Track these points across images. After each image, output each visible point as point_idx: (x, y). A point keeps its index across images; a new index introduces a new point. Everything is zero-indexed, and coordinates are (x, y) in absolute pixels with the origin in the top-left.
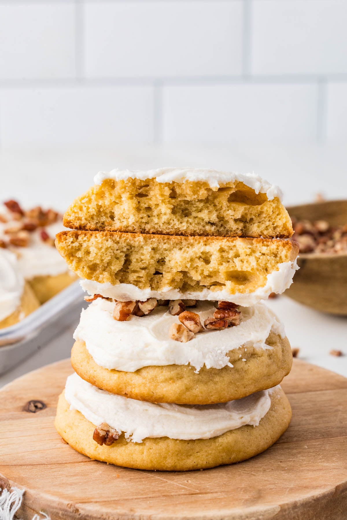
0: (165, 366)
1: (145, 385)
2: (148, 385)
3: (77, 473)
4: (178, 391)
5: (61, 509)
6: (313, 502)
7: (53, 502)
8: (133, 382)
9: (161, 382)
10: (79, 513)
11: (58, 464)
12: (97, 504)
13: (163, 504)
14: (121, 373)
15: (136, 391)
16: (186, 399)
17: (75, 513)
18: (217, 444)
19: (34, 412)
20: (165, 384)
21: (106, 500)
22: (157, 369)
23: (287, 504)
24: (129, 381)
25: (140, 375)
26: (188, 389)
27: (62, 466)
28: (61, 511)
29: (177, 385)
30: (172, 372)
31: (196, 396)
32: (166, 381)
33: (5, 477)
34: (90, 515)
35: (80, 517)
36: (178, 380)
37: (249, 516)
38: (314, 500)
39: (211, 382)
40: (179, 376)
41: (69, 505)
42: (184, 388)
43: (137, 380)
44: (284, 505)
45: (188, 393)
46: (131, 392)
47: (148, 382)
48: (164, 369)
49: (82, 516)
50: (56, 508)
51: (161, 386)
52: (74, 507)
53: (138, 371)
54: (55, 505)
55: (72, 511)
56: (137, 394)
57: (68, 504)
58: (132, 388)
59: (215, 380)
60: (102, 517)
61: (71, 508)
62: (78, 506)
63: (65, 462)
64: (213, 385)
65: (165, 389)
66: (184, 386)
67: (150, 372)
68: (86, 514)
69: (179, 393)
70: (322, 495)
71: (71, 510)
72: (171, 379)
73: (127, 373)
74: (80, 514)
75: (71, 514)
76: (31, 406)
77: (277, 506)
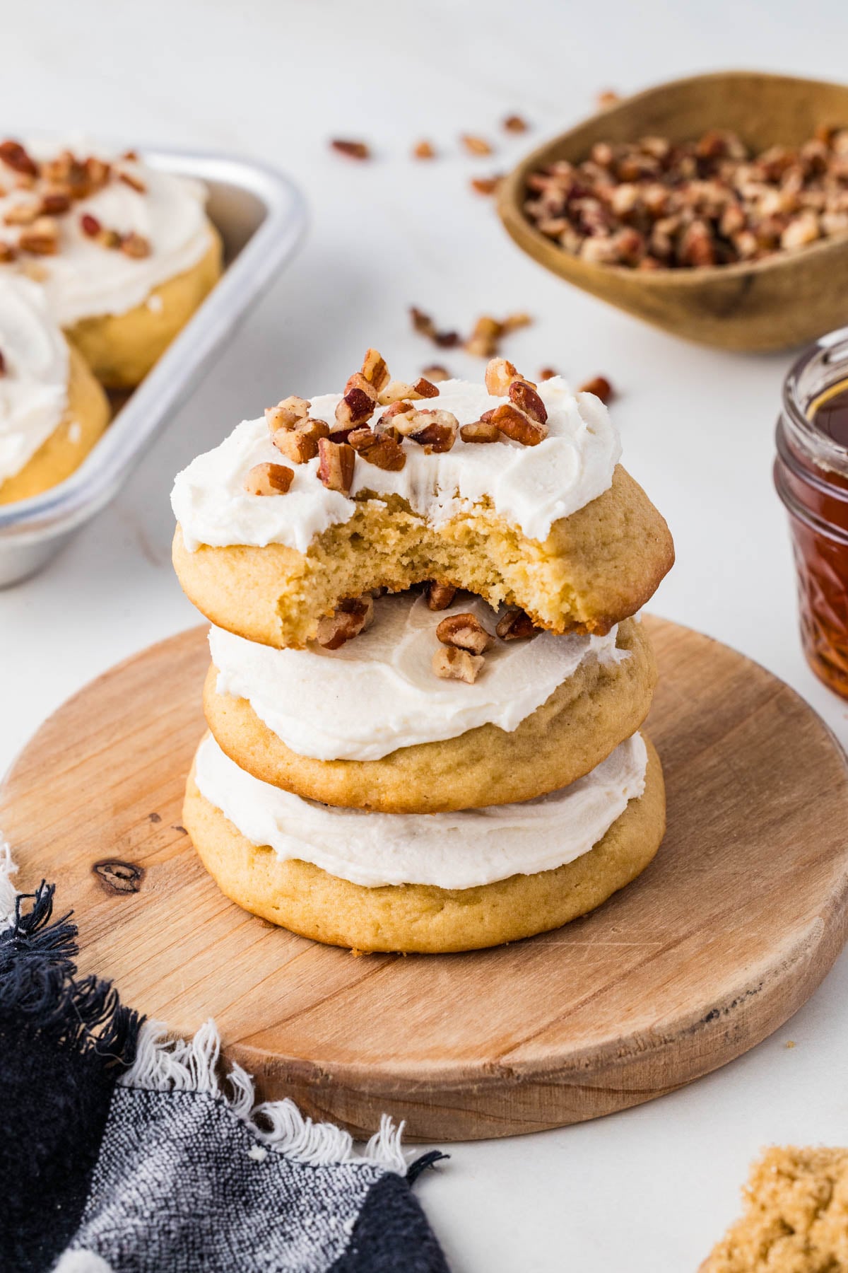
0: (443, 742)
1: (407, 784)
2: (415, 783)
4: (478, 787)
5: (474, 1081)
7: (450, 1072)
8: (380, 781)
9: (440, 774)
10: (516, 1075)
11: (347, 988)
12: (534, 1044)
13: (640, 996)
14: (351, 765)
15: (390, 797)
16: (494, 799)
17: (508, 1077)
18: (605, 858)
19: (136, 890)
20: (449, 777)
22: (427, 749)
23: (827, 907)
24: (372, 780)
25: (392, 765)
26: (497, 779)
28: (476, 1084)
29: (474, 774)
30: (460, 751)
31: (514, 789)
32: (449, 770)
34: (540, 1071)
35: (520, 1081)
36: (473, 764)
39: (537, 755)
40: (475, 756)
41: (488, 1067)
42: (488, 778)
43: (388, 776)
44: (823, 912)
45: (498, 787)
46: (379, 801)
47: (412, 778)
48: (443, 746)
49: (525, 1079)
50: (462, 1082)
51: (441, 781)
52: (501, 1067)
53: (388, 759)
54: (457, 1077)
55: (499, 1076)
56: (392, 804)
57: (484, 1066)
58: (379, 794)
59: (544, 750)
60: (565, 1066)
61: (496, 1072)
62: (505, 1060)
64: (542, 761)
65: (451, 787)
66: (488, 774)
67: (413, 757)
68: (531, 1072)
69: (481, 791)
71: (497, 1074)
72: (459, 764)
73: (362, 763)
74: (518, 1078)
75: (500, 1083)
76: (108, 879)
77: (817, 918)
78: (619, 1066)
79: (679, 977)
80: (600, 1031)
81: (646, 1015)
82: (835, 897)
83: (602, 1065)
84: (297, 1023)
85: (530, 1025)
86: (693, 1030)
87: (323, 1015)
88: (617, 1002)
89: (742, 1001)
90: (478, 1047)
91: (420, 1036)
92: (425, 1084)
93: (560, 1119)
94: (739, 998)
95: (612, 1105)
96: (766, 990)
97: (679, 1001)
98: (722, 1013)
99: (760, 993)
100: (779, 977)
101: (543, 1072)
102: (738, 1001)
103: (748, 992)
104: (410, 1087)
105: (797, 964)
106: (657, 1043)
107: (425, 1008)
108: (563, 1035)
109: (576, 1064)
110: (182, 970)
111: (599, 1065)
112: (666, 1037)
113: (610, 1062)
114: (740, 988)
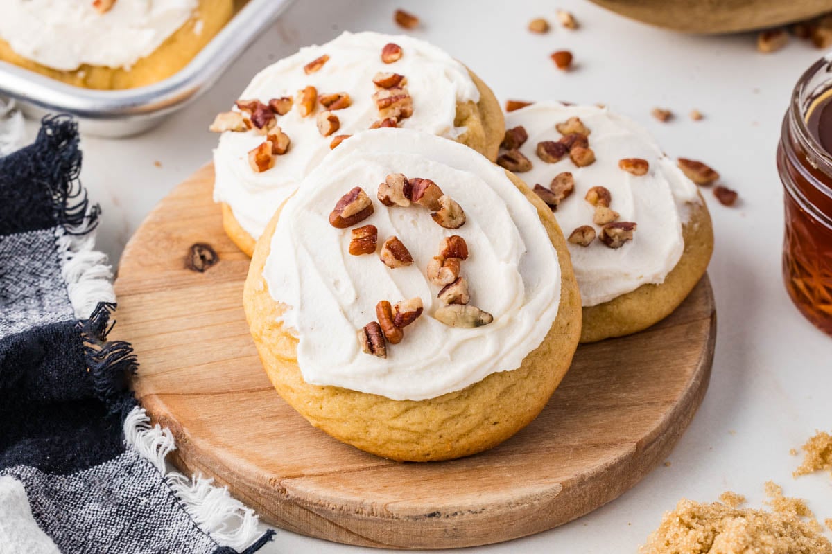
3: (277, 412)
5: (261, 485)
6: (606, 472)
7: (250, 473)
10: (287, 494)
11: (248, 391)
12: (311, 480)
13: (402, 481)
17: (282, 493)
19: (202, 271)
21: (322, 470)
23: (571, 480)
27: (254, 396)
28: (262, 488)
33: (176, 421)
34: (302, 498)
35: (288, 499)
37: (519, 502)
38: (608, 469)
41: (273, 481)
44: (567, 482)
49: (291, 499)
50: (254, 483)
52: (280, 484)
54: (252, 478)
55: (276, 490)
57: (271, 479)
60: (319, 503)
61: (276, 486)
62: (285, 483)
63: (257, 387)
68: (296, 497)
70: (617, 460)
71: (276, 488)
74: (287, 496)
75: (275, 494)
76: (195, 256)
77: (558, 484)
78: (355, 518)
79: (436, 481)
80: (356, 492)
81: (392, 495)
82: (584, 476)
83: (343, 513)
84: (199, 399)
85: (323, 467)
86: (416, 518)
87: (219, 401)
88: (385, 478)
89: (463, 514)
90: (279, 465)
91: (256, 442)
92: (233, 473)
93: (313, 533)
94: (461, 512)
95: (350, 540)
96: (485, 514)
97: (419, 496)
98: (442, 516)
99: (479, 515)
100: (500, 510)
101: (304, 500)
102: (459, 514)
103: (469, 511)
104: (224, 470)
105: (521, 507)
106: (386, 516)
107: (277, 426)
108: (334, 483)
109: (327, 505)
110: (173, 334)
111: (342, 512)
112: (394, 515)
113: (349, 513)
114: (466, 505)
